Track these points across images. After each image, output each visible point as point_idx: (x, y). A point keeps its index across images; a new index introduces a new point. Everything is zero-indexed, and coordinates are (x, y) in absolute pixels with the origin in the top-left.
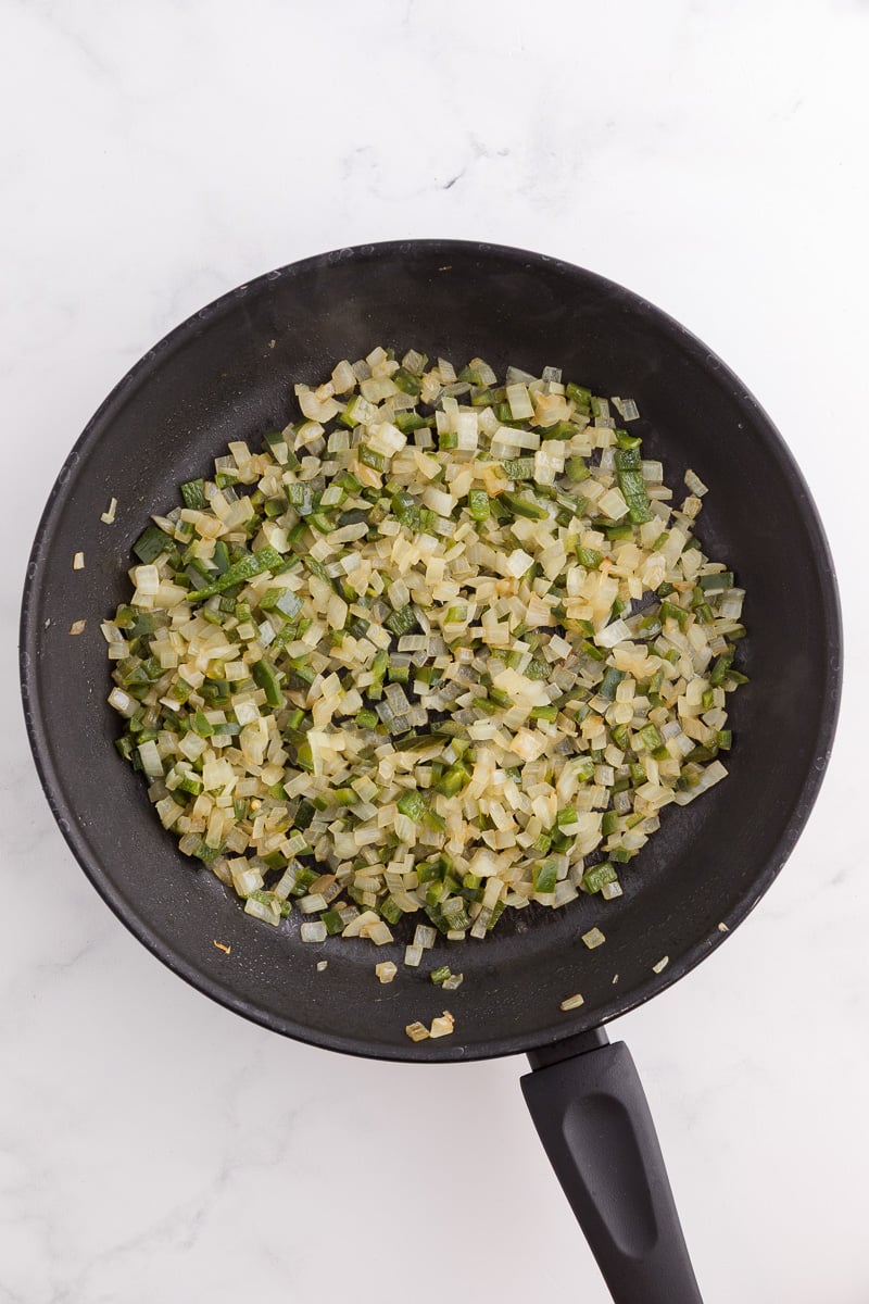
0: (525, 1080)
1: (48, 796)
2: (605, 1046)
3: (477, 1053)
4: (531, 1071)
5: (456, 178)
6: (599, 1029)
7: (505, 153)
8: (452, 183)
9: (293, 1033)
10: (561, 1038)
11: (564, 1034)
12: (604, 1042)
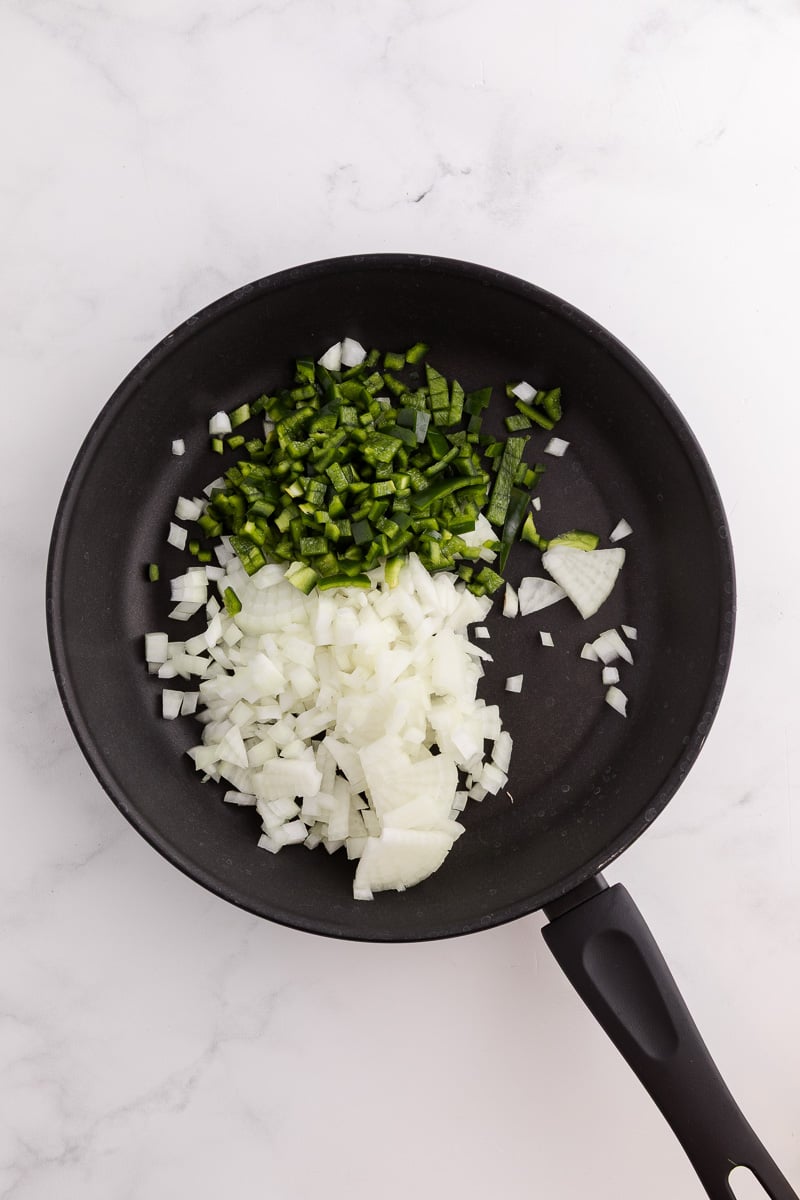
0: (545, 930)
1: (105, 787)
2: (606, 890)
3: (502, 918)
4: (548, 922)
5: (425, 193)
6: (598, 876)
7: (467, 172)
8: (422, 197)
9: (348, 935)
10: (568, 890)
11: (570, 885)
12: (604, 887)
